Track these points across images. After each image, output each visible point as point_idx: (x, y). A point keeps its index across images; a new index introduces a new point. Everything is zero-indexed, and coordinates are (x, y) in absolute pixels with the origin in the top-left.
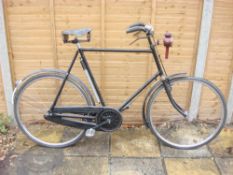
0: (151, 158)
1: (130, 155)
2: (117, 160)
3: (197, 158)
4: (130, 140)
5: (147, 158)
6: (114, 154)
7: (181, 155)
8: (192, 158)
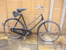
0: (34, 44)
1: (28, 43)
2: (24, 45)
3: (49, 45)
4: (29, 38)
5: (33, 44)
6: (23, 43)
7: (44, 44)
8: (47, 45)
